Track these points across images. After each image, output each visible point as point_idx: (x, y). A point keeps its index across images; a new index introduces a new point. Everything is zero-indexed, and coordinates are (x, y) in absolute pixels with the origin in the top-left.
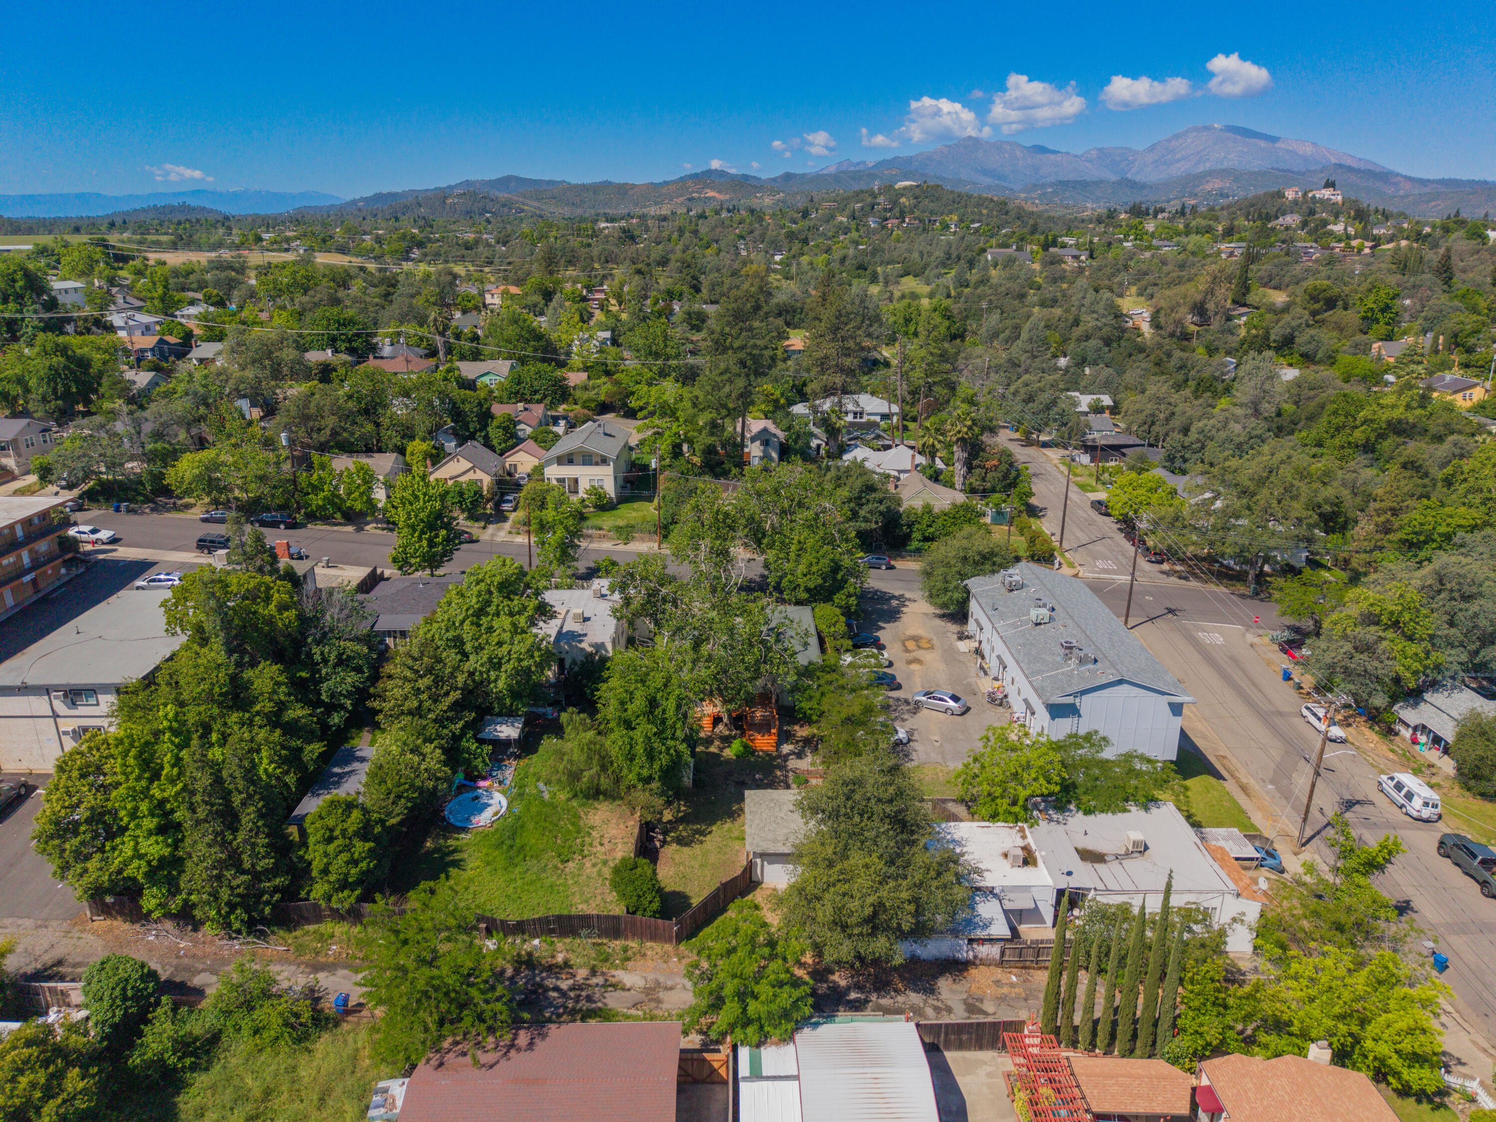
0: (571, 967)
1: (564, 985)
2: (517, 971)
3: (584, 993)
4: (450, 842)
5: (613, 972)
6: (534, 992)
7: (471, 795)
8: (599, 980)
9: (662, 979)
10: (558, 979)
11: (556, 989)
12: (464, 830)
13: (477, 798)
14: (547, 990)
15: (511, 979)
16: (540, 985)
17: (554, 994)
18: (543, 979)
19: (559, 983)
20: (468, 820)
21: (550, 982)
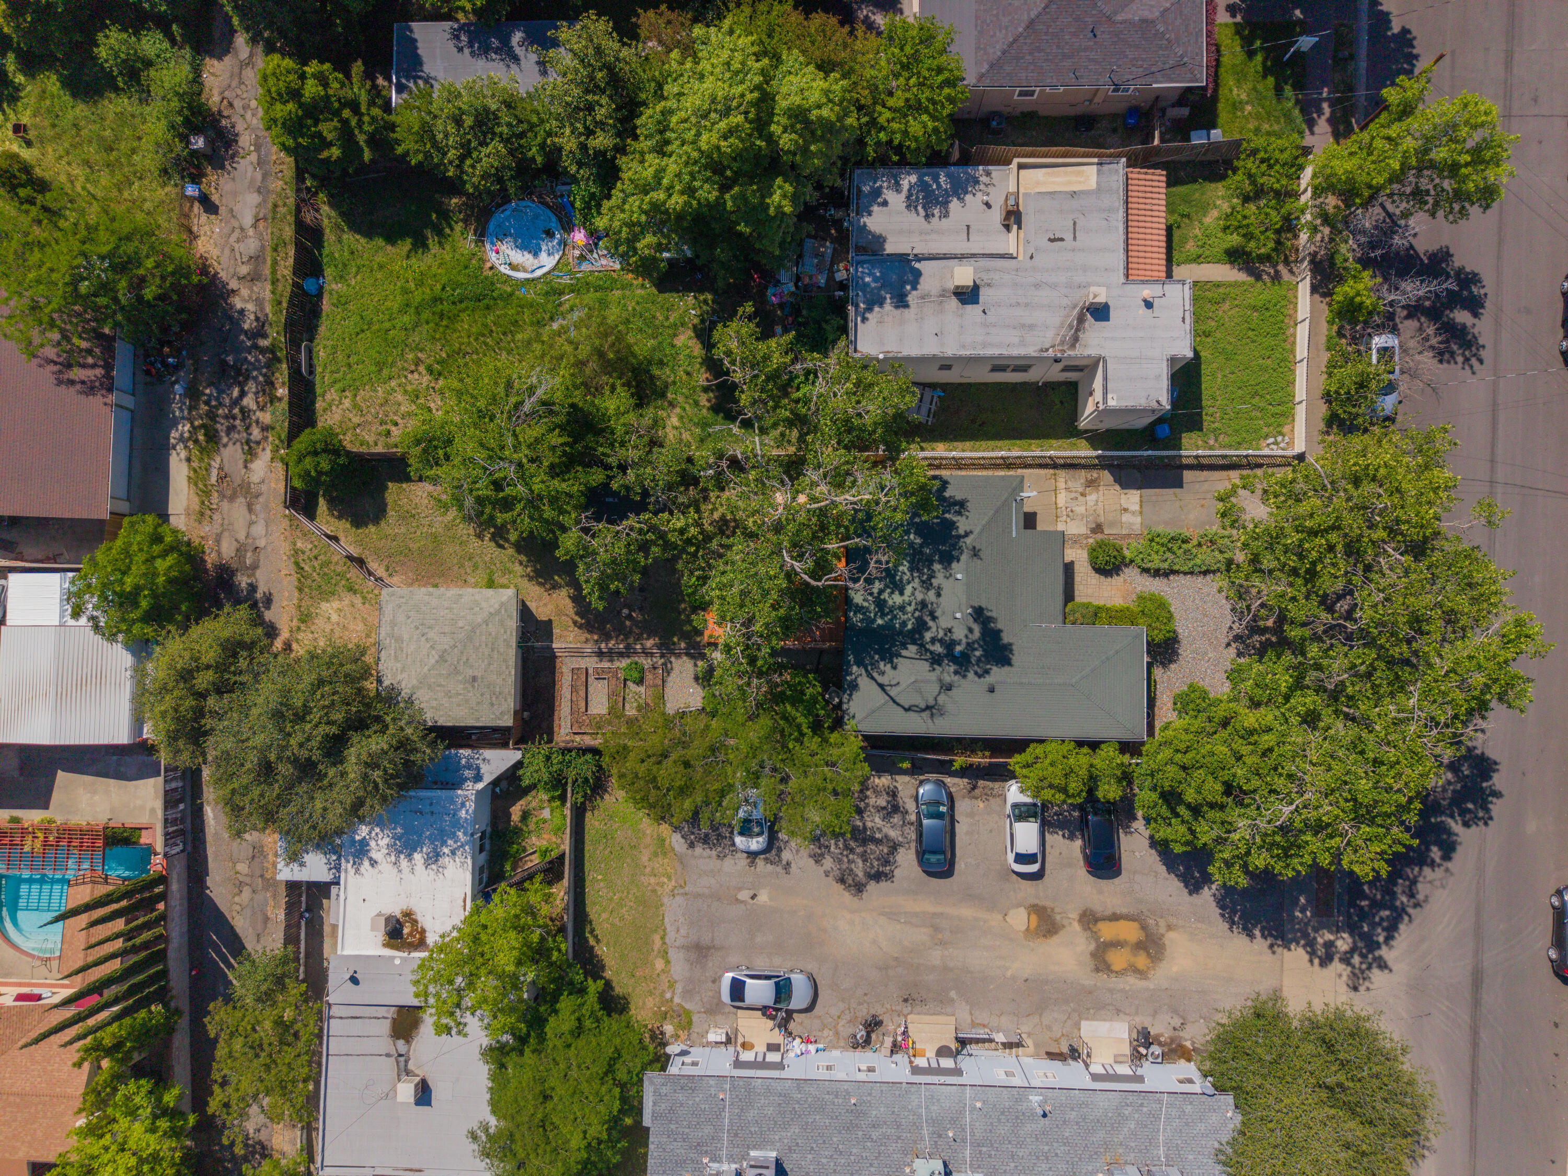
0: (272, 402)
1: (249, 401)
2: (263, 351)
3: (238, 422)
4: (459, 227)
5: (269, 449)
6: (239, 372)
7: (554, 223)
8: (256, 433)
9: (261, 499)
10: (256, 393)
11: (243, 394)
12: (481, 235)
13: (550, 234)
14: (242, 385)
15: (255, 346)
16: (247, 378)
17: (236, 392)
18: (255, 378)
19: (251, 395)
20: (502, 235)
21: (251, 387)
